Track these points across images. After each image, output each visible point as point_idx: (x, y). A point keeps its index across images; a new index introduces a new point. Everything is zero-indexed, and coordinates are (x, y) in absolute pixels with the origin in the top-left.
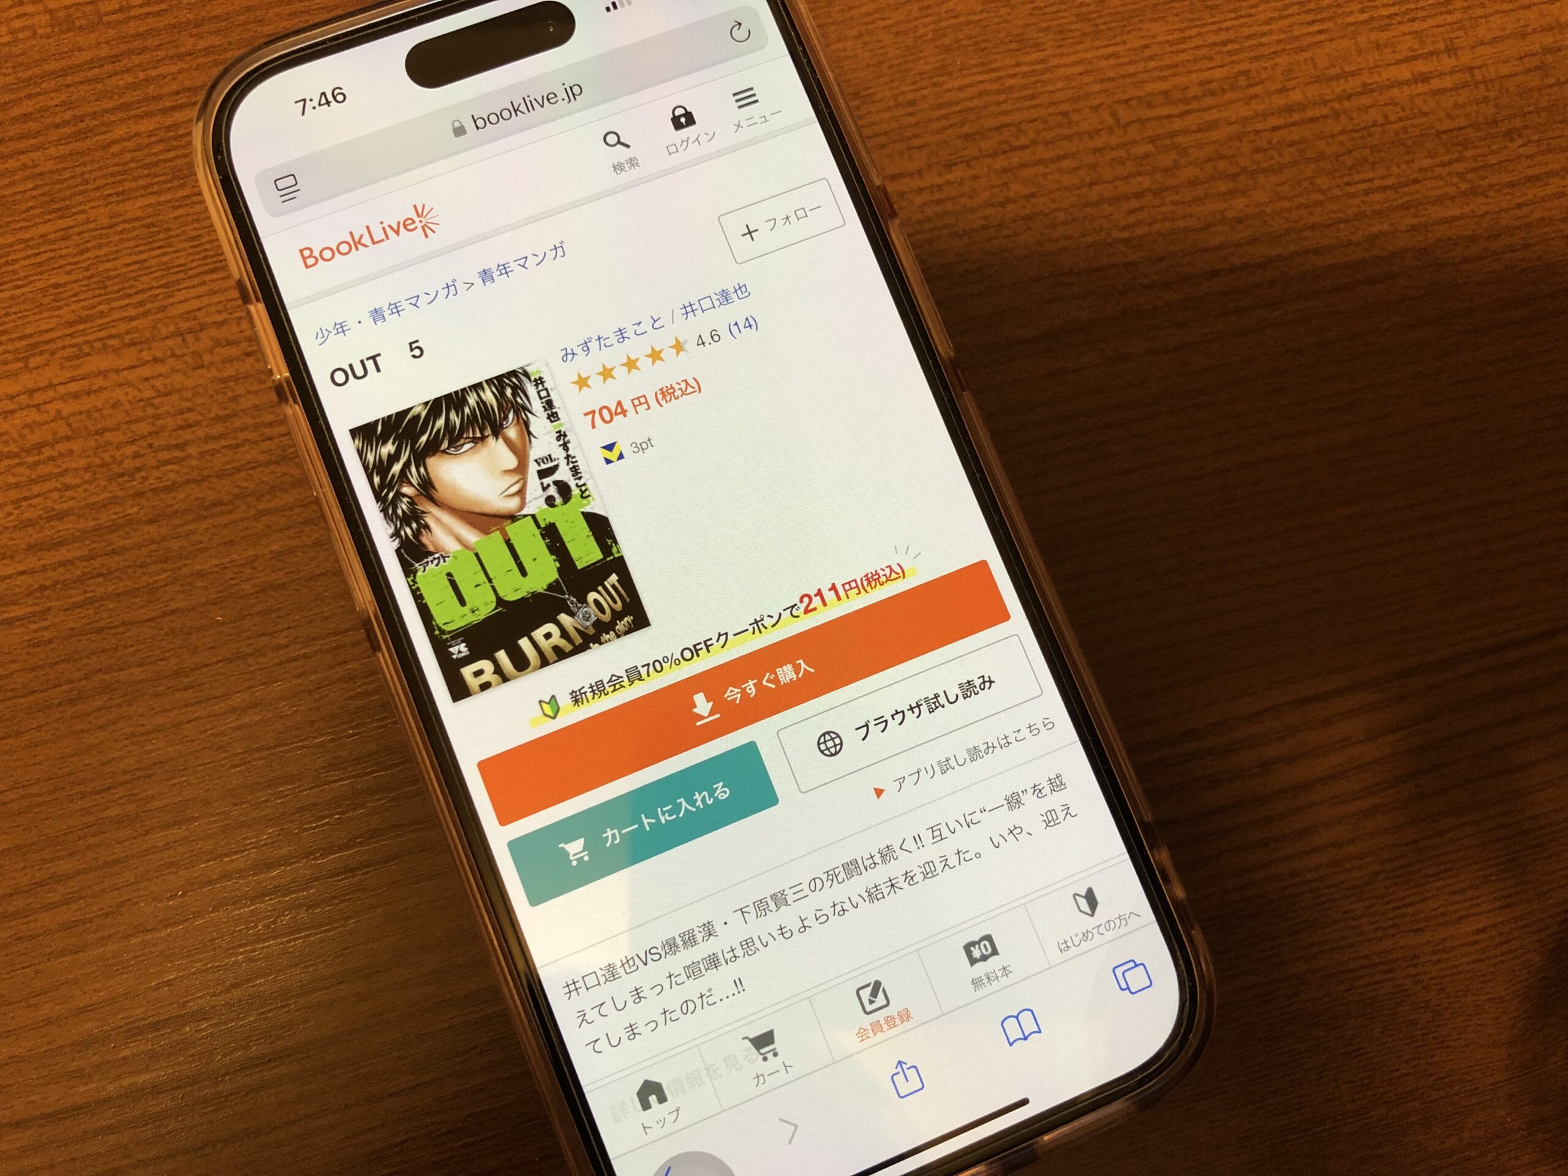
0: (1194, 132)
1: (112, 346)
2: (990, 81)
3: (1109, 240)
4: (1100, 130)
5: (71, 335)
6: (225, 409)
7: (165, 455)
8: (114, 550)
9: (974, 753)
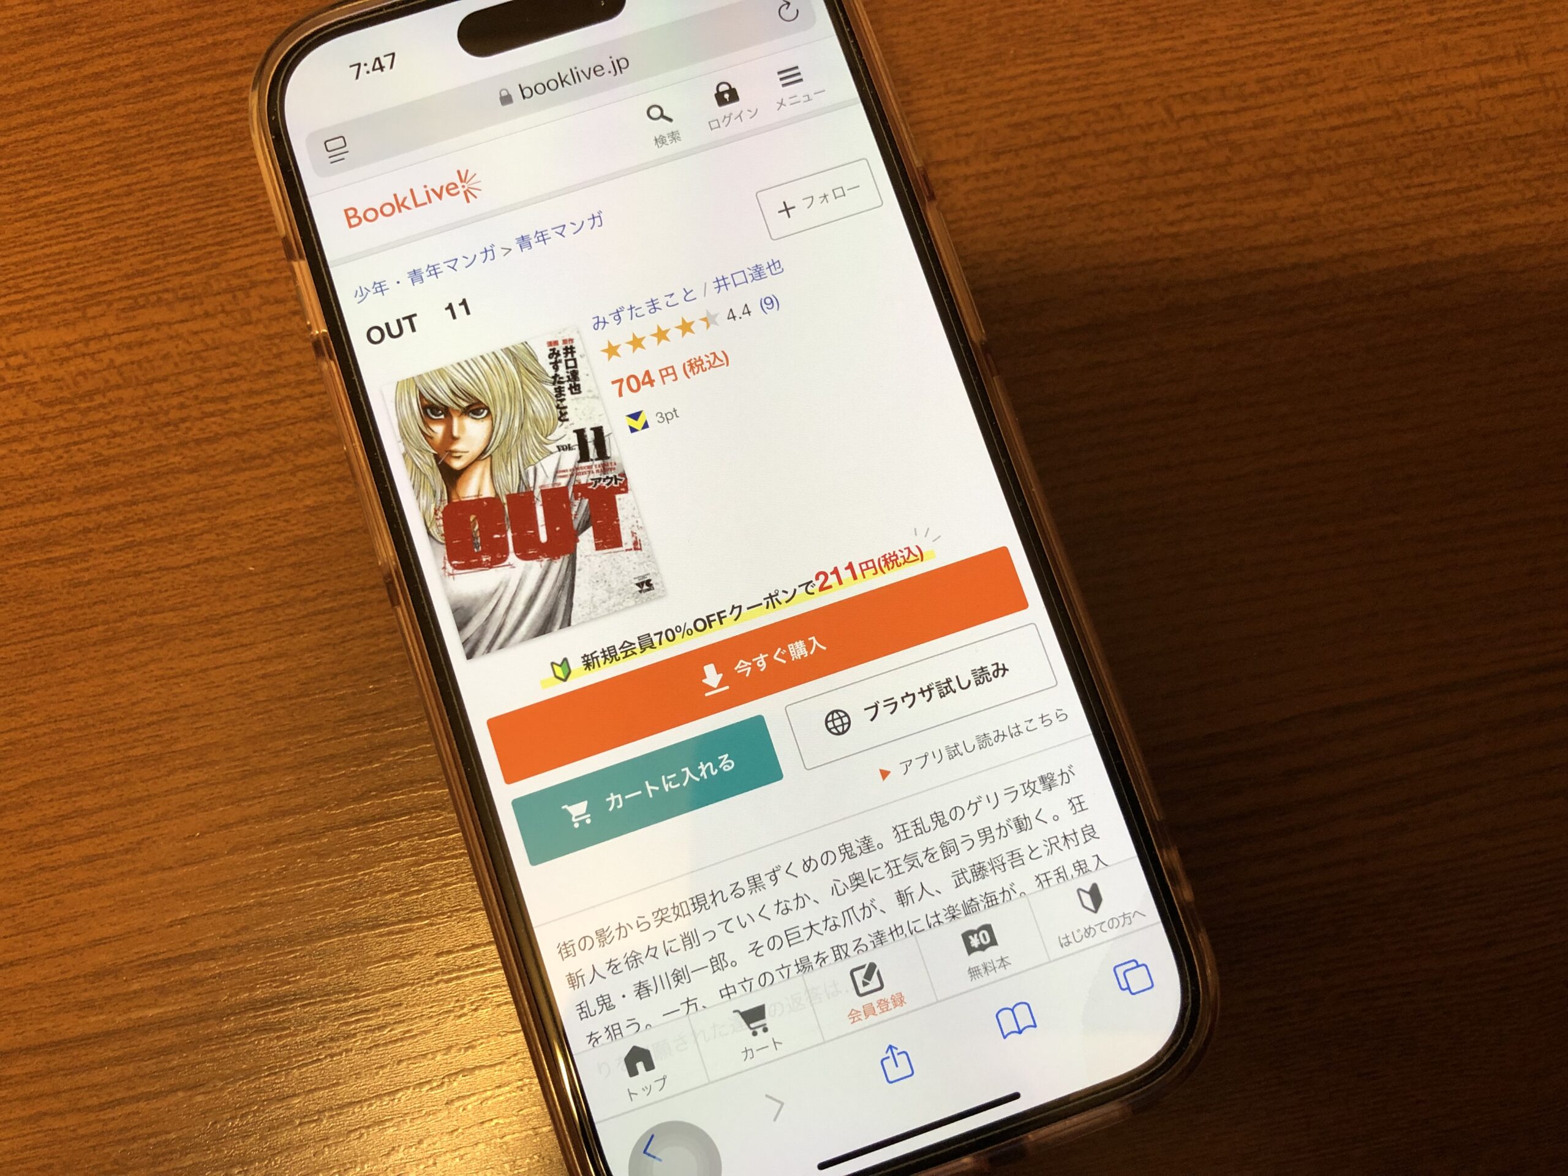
0: (1250, 128)
1: (166, 299)
2: (1044, 71)
3: (1155, 235)
4: (1153, 124)
5: (128, 288)
6: (269, 365)
7: (209, 408)
8: (155, 496)
9: (984, 741)
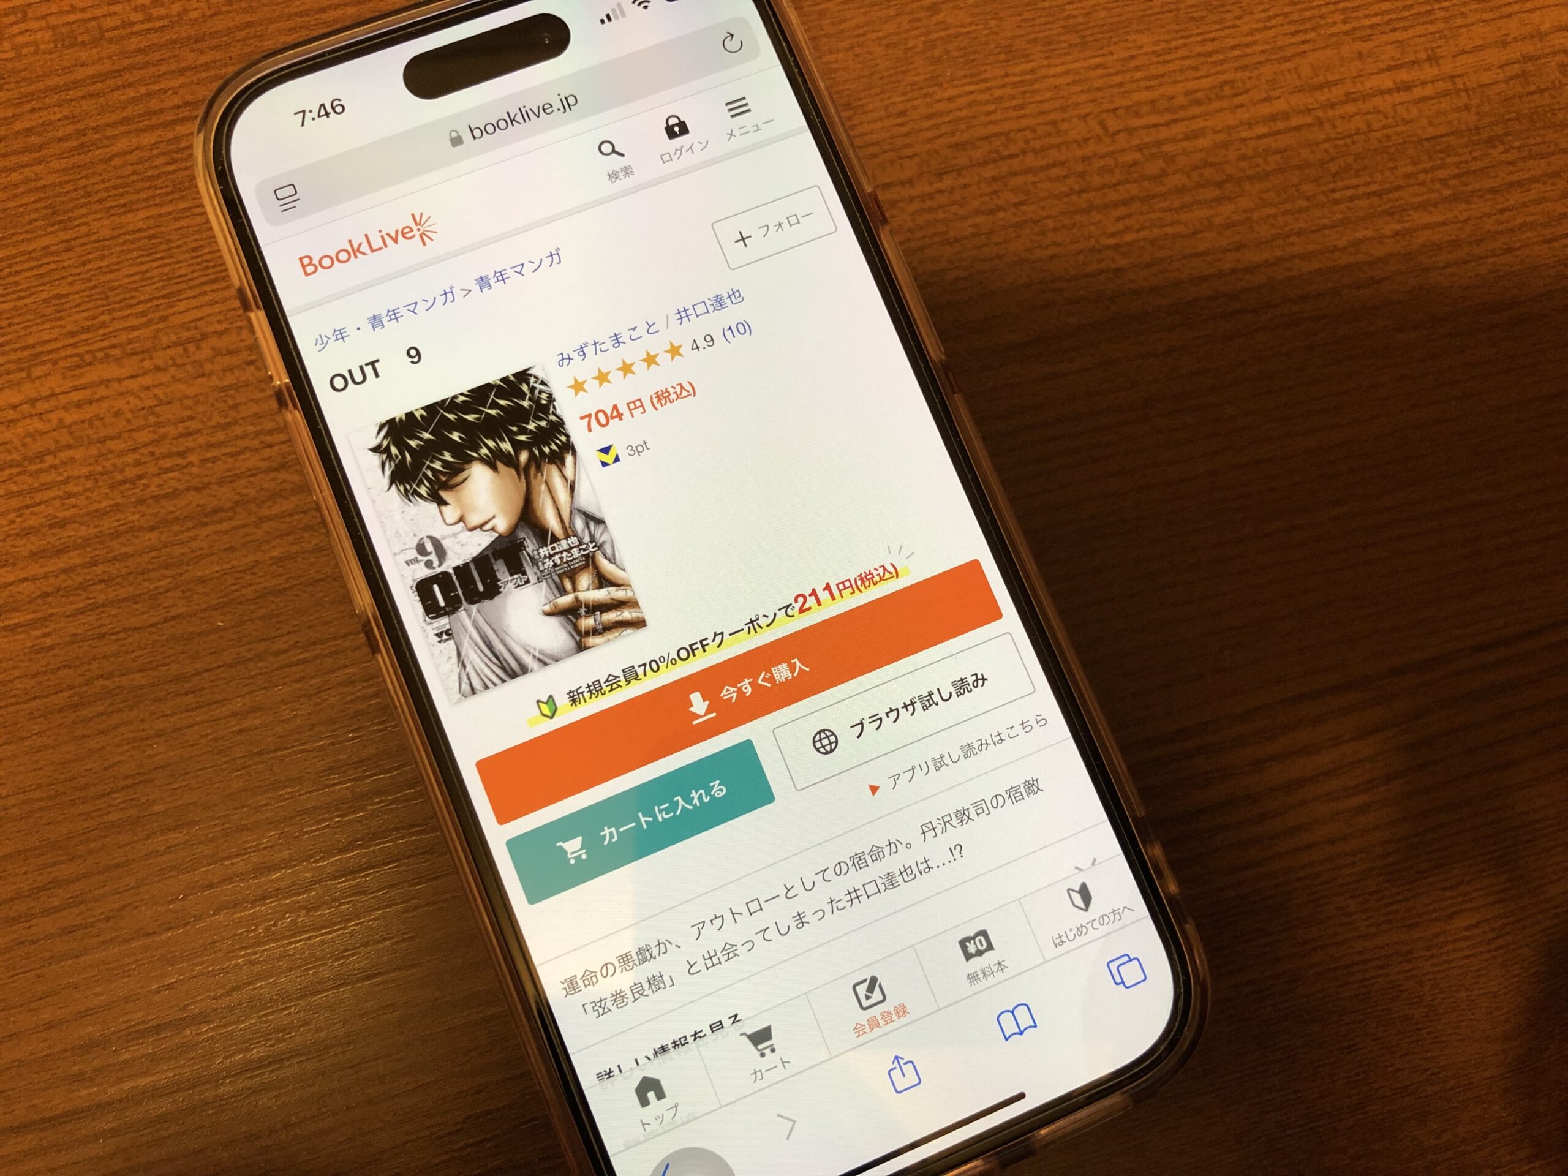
0: (1181, 140)
1: (114, 355)
2: (981, 91)
3: (1097, 247)
4: (1089, 139)
5: (74, 345)
6: (226, 417)
7: (168, 463)
8: (115, 556)
9: (968, 750)
